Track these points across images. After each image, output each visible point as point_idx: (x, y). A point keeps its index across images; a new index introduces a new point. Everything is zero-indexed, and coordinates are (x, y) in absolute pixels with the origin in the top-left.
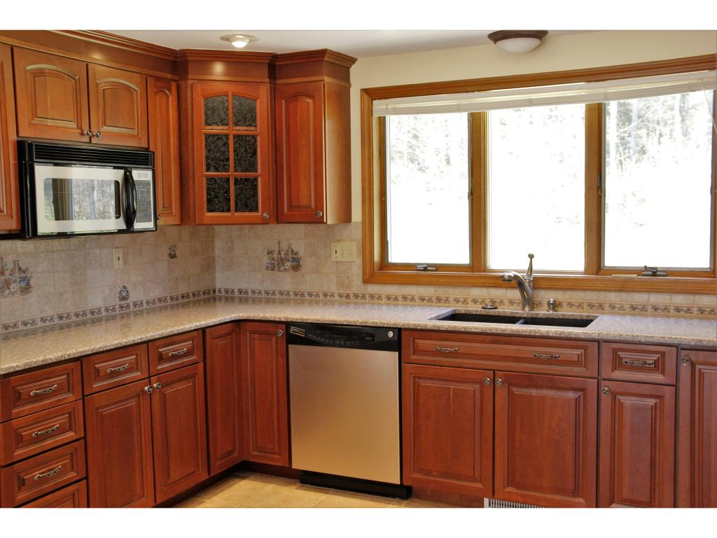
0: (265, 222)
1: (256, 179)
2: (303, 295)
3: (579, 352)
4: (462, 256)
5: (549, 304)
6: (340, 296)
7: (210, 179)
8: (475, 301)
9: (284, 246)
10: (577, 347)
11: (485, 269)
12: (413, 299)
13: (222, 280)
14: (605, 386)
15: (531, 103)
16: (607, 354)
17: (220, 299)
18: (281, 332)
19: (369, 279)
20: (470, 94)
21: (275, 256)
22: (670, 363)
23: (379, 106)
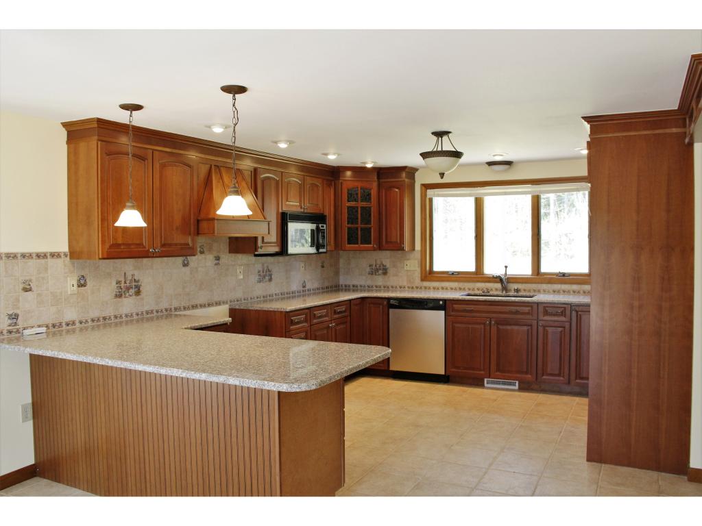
0: (374, 250)
1: (370, 228)
2: (388, 287)
3: (529, 308)
4: (471, 268)
5: (515, 290)
6: (409, 287)
7: (349, 228)
8: (478, 289)
9: (379, 262)
10: (528, 306)
11: (483, 274)
12: (447, 289)
13: (343, 280)
14: (541, 323)
15: (506, 194)
16: (541, 309)
17: (342, 290)
18: (385, 303)
19: (424, 279)
20: (476, 188)
21: (374, 267)
22: (568, 312)
23: (430, 192)
